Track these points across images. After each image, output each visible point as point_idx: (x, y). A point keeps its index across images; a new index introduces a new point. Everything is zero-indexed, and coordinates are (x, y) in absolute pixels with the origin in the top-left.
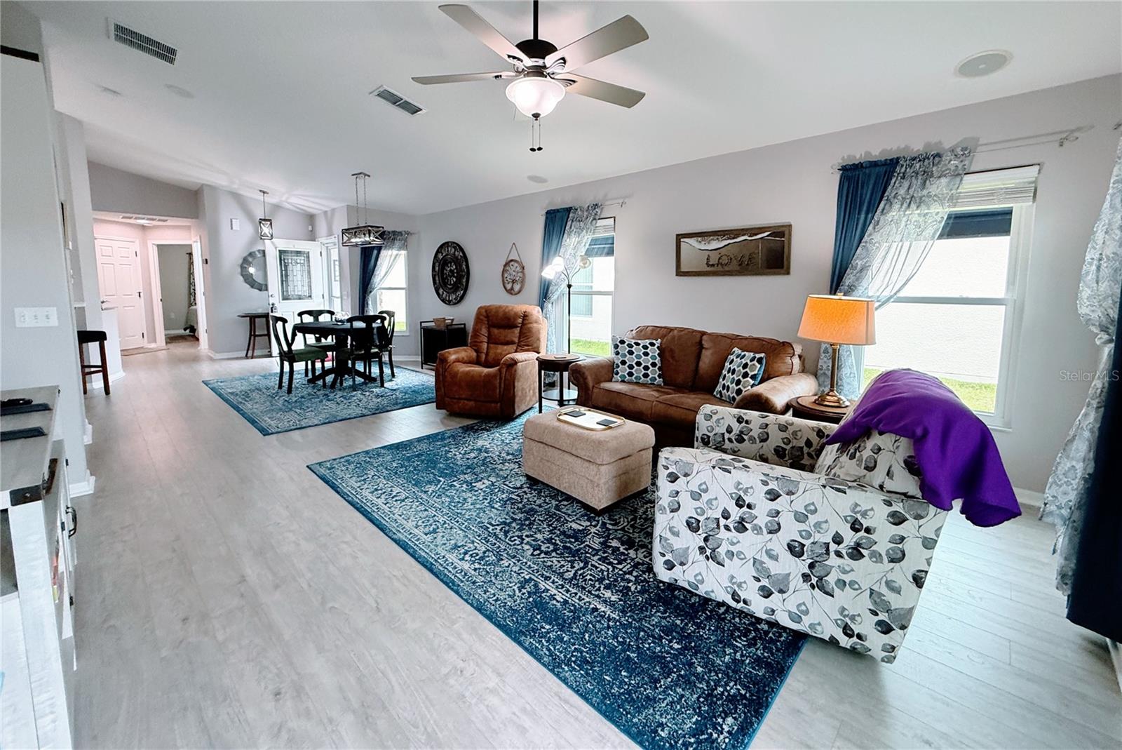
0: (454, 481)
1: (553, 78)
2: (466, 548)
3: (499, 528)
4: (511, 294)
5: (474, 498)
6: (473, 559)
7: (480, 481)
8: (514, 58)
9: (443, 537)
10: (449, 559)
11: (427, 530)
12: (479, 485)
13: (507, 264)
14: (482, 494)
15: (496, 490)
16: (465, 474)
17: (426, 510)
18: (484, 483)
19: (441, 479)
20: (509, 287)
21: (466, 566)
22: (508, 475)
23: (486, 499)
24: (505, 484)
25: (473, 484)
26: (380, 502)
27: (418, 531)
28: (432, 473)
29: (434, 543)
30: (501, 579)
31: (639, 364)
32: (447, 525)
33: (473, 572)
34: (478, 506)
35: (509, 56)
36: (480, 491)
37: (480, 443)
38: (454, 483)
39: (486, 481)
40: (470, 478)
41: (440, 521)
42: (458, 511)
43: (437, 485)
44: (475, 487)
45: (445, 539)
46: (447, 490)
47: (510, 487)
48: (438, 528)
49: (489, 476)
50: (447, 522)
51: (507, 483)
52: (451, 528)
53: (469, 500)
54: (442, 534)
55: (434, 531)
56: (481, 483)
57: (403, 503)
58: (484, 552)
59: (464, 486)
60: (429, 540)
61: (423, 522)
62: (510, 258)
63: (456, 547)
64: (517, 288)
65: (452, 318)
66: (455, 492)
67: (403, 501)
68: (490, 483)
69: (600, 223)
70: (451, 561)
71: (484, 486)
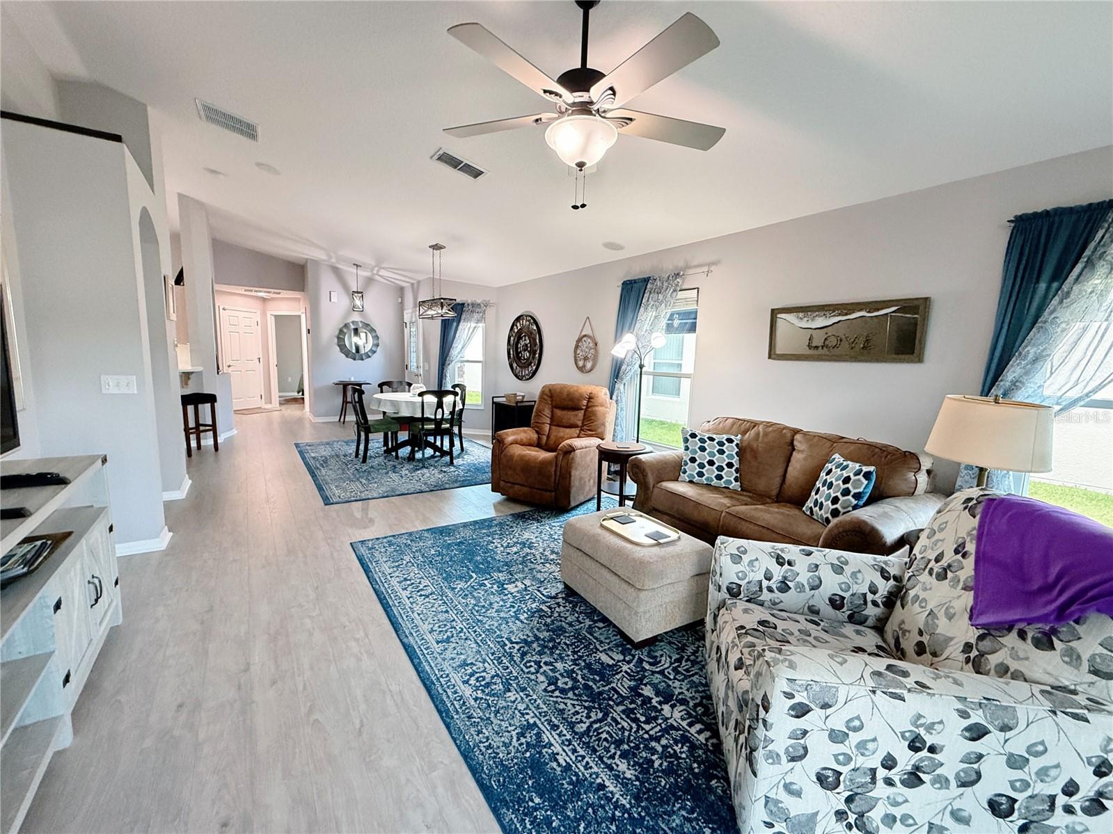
0: (486, 579)
1: (604, 117)
2: (474, 668)
3: (517, 647)
4: (583, 372)
5: (501, 603)
6: (478, 684)
7: (514, 582)
8: (551, 92)
9: (455, 648)
10: (452, 680)
11: (440, 638)
12: (511, 588)
13: (579, 340)
14: (511, 600)
15: (527, 597)
16: (500, 572)
17: (447, 612)
18: (516, 586)
19: (474, 575)
20: (581, 364)
21: (467, 691)
22: (545, 579)
23: (514, 607)
24: (539, 591)
25: (505, 586)
26: (405, 594)
27: (431, 638)
28: (467, 566)
29: (442, 656)
30: (501, 718)
31: (711, 463)
32: (462, 634)
33: (473, 702)
34: (502, 615)
35: (545, 91)
36: (509, 596)
37: (526, 535)
38: (485, 582)
39: (519, 584)
40: (504, 578)
41: (457, 628)
42: (480, 618)
43: (466, 582)
44: (506, 589)
45: (455, 651)
46: (476, 590)
47: (543, 595)
48: (452, 636)
49: (525, 578)
50: (465, 630)
51: (542, 589)
52: (466, 639)
53: (495, 606)
54: (454, 645)
55: (448, 640)
56: (513, 585)
57: (427, 600)
58: (493, 677)
59: (495, 586)
60: (439, 651)
61: (439, 627)
62: (583, 333)
63: (464, 664)
64: (589, 365)
65: (523, 394)
66: (483, 593)
67: (428, 596)
68: (523, 586)
69: (681, 295)
70: (454, 682)
71: (516, 589)
